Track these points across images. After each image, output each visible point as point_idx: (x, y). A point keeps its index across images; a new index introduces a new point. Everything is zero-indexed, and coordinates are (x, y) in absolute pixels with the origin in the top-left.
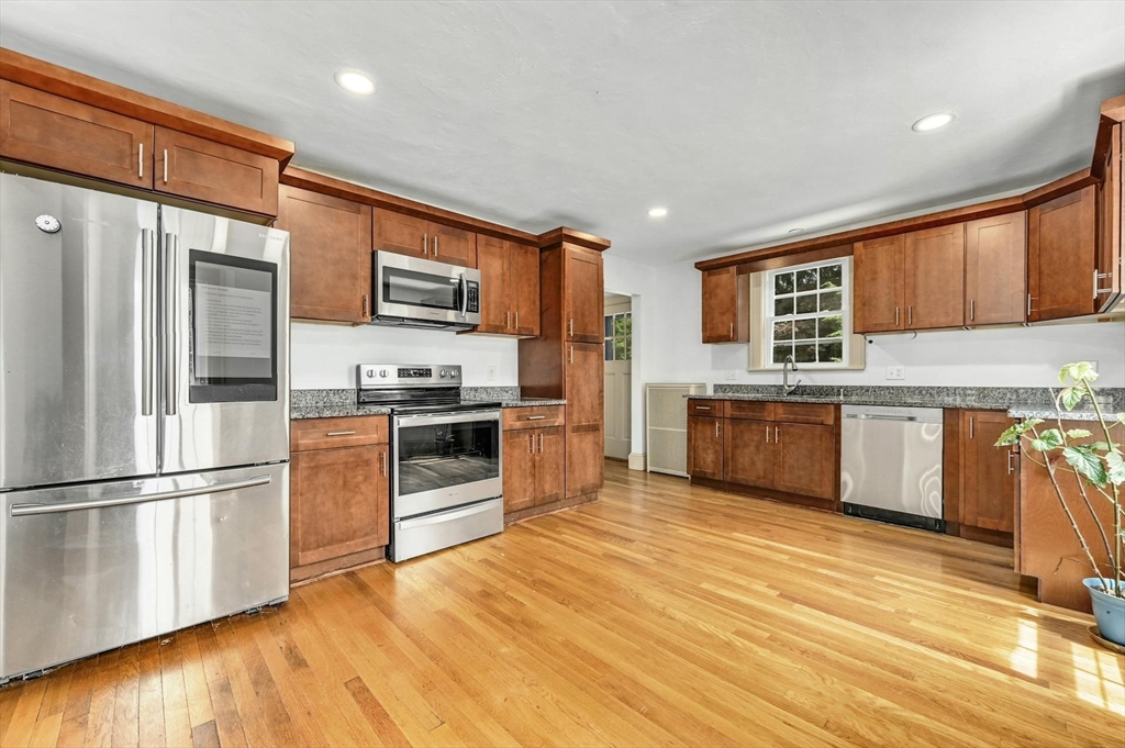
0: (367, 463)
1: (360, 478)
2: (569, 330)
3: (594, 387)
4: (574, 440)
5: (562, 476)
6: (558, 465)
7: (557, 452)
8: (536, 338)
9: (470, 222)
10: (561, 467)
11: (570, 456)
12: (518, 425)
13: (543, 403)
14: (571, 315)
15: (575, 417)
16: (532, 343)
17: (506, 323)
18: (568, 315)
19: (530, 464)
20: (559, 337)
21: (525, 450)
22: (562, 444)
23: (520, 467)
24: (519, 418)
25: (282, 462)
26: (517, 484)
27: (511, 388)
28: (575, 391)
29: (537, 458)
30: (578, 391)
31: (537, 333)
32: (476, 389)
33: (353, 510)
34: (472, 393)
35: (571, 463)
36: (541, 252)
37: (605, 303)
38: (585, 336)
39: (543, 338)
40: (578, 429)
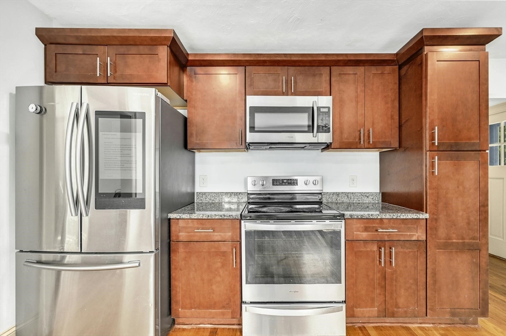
0: (224, 254)
1: (219, 265)
2: (433, 138)
3: (473, 200)
4: (440, 259)
5: (423, 293)
6: (416, 282)
7: (416, 268)
8: (395, 150)
9: (323, 58)
10: (422, 286)
11: (434, 274)
12: (364, 235)
13: (395, 216)
14: (436, 122)
15: (442, 232)
16: (392, 155)
17: (360, 139)
18: (432, 122)
19: (379, 275)
20: (420, 148)
21: (373, 260)
22: (423, 260)
23: (368, 276)
24: (366, 229)
25: (150, 252)
26: (363, 292)
27: (372, 194)
28: (441, 205)
29: (389, 270)
30: (447, 205)
31: (396, 145)
32: (338, 194)
33: (214, 287)
34: (334, 197)
35: (435, 282)
36: (400, 68)
37: (490, 112)
38: (457, 144)
39: (402, 149)
40: (447, 246)
